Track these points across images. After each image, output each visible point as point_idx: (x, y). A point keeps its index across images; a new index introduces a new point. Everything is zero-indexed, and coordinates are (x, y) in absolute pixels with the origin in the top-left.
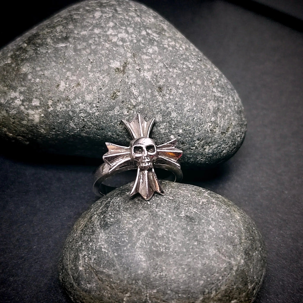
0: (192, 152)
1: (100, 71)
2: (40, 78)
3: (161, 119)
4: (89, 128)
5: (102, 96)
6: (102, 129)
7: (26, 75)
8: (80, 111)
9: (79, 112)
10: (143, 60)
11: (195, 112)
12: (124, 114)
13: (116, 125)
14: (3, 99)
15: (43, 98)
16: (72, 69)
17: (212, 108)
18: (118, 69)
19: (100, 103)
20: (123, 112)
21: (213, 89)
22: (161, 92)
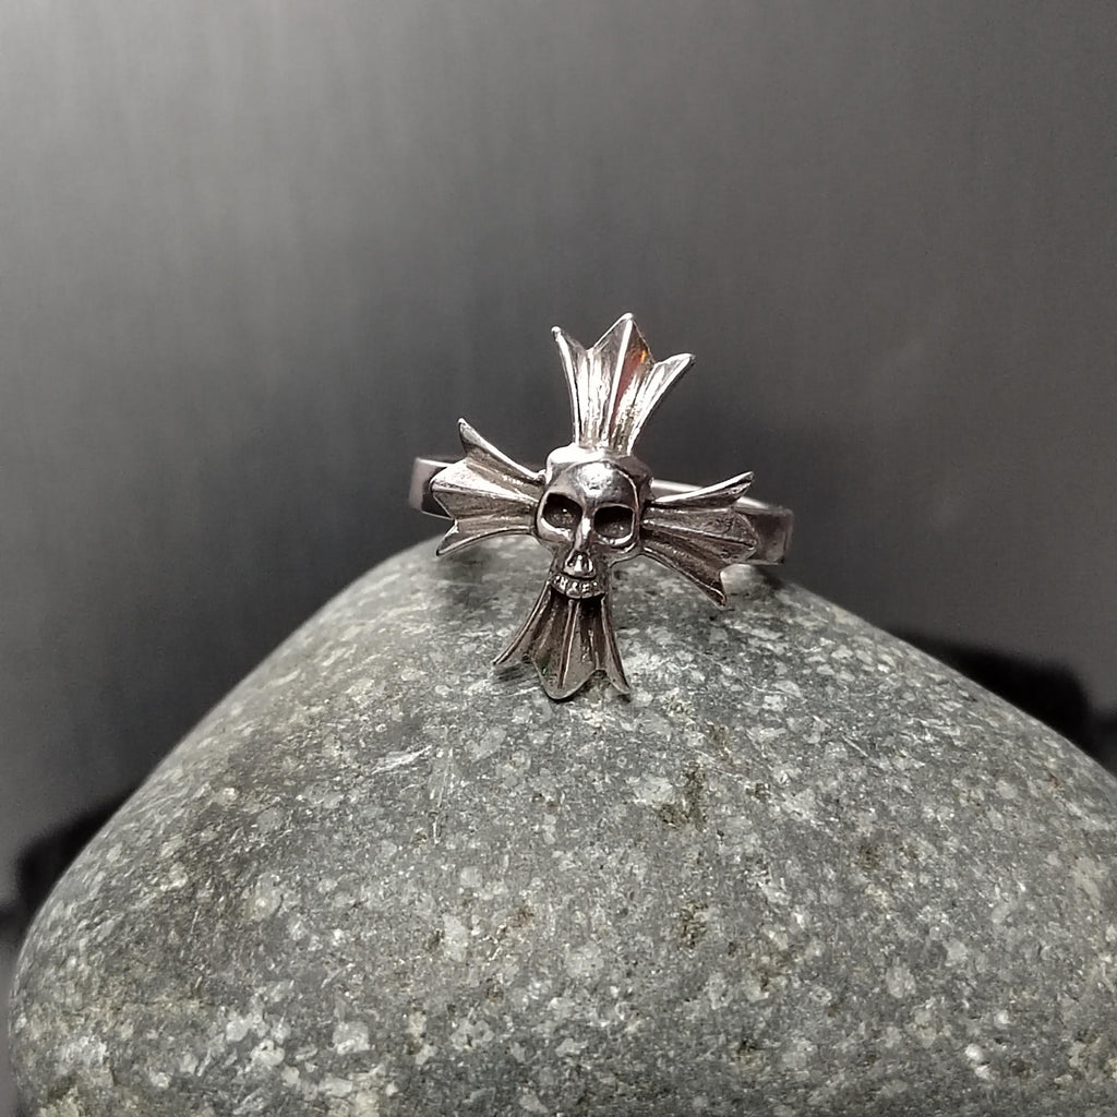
0: (1062, 1098)
1: (599, 836)
2: (346, 924)
3: (910, 985)
4: (608, 1099)
5: (639, 941)
6: (666, 1091)
7: (276, 925)
8: (557, 1030)
9: (553, 1037)
10: (757, 747)
11: (1036, 922)
12: (752, 999)
13: (724, 1056)
14: (188, 1058)
15: (380, 1012)
16: (476, 851)
17: (1094, 885)
18: (668, 808)
19: (638, 973)
20: (743, 994)
21: (1069, 805)
22: (875, 865)
